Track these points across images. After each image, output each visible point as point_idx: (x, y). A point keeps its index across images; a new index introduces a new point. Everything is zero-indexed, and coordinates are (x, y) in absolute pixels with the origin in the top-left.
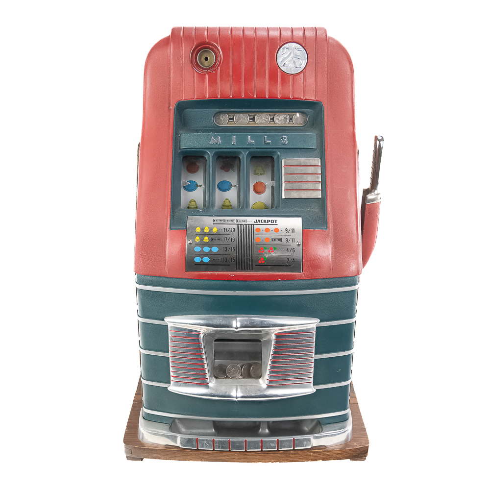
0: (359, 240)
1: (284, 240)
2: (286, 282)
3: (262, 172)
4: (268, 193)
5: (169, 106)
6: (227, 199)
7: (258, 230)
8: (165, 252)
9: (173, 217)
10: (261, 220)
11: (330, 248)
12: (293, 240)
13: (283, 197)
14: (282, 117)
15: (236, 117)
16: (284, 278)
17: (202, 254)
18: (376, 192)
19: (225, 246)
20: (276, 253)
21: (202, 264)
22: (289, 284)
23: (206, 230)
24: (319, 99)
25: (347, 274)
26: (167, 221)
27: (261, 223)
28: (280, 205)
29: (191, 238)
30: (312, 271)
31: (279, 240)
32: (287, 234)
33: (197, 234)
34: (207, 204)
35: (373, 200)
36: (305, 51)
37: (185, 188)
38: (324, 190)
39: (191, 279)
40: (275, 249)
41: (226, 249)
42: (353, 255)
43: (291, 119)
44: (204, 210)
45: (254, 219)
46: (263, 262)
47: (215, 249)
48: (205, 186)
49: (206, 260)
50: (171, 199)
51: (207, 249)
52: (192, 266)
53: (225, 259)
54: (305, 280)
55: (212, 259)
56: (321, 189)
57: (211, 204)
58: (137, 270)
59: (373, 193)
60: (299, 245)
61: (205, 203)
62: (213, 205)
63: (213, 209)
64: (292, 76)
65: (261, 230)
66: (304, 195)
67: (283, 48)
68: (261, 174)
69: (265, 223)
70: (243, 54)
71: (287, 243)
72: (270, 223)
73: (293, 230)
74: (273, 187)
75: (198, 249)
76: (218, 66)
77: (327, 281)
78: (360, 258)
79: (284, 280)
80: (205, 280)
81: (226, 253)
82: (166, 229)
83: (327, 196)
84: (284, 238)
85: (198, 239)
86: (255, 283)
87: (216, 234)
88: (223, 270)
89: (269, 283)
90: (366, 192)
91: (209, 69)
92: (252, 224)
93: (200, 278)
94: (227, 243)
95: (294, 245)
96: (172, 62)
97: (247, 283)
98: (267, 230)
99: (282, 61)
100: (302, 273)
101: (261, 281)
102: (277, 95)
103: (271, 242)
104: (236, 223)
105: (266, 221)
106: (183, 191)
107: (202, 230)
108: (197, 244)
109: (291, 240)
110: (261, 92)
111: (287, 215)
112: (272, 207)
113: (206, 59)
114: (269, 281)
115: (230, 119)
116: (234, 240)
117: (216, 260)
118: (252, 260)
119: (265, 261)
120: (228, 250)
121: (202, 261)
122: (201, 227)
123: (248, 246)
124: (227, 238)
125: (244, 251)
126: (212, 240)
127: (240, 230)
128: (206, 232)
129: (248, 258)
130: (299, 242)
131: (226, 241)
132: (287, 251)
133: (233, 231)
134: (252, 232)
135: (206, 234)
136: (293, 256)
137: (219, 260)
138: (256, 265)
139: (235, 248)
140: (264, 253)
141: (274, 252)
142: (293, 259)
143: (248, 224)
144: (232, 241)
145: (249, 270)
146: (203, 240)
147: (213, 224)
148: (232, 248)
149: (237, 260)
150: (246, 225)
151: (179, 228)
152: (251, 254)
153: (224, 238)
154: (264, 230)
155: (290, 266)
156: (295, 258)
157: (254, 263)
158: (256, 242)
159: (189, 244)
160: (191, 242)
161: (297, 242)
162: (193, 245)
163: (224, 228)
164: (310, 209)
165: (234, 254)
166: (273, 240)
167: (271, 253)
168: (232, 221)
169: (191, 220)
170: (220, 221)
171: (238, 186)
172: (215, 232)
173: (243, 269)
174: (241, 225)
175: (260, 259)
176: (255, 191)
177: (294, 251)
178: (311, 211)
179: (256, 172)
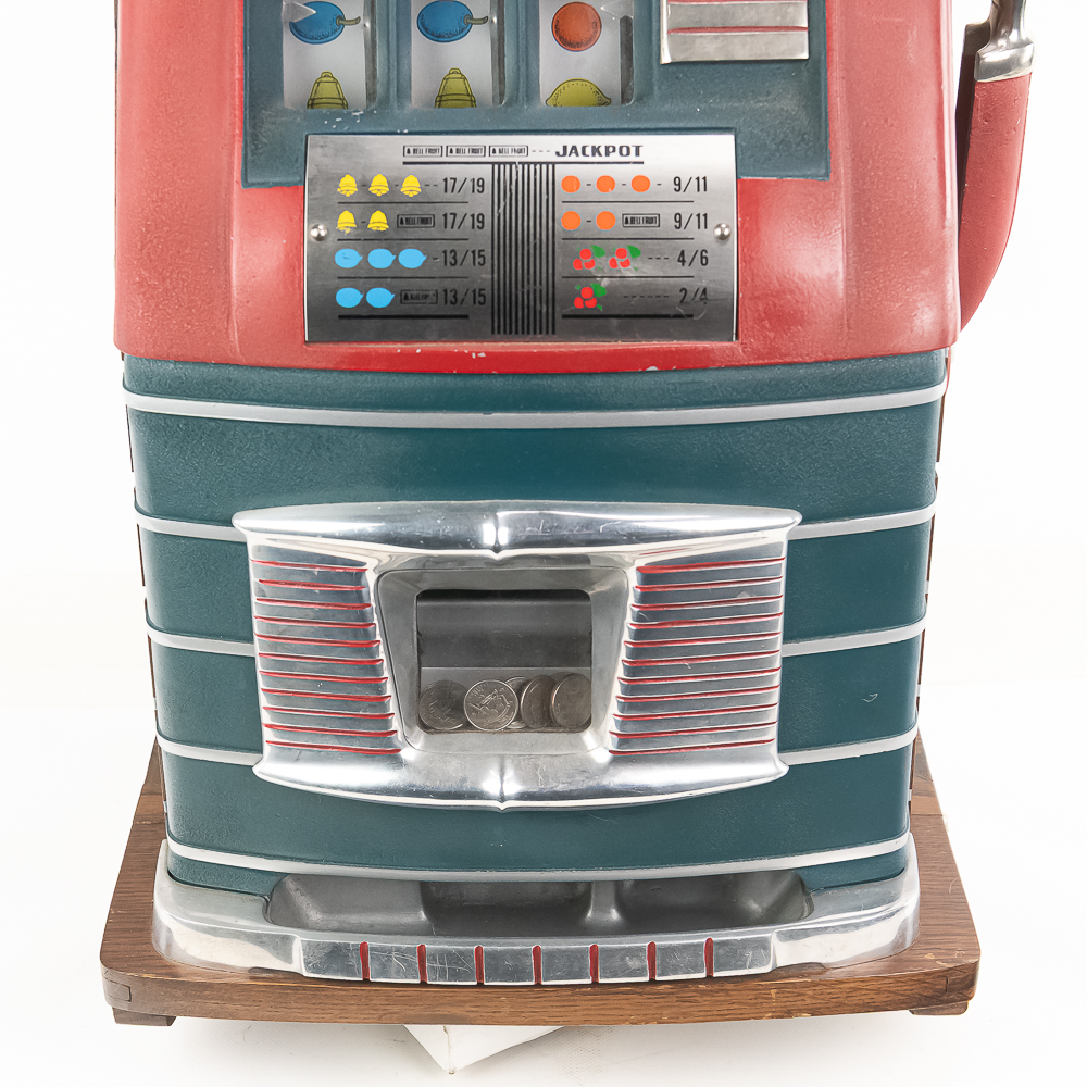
0: (948, 215)
1: (668, 221)
2: (675, 378)
4: (607, 43)
6: (456, 71)
7: (572, 183)
8: (228, 270)
9: (255, 138)
10: (584, 148)
11: (840, 248)
12: (702, 219)
13: (666, 58)
16: (668, 362)
17: (365, 278)
18: (1014, 36)
19: (449, 246)
20: (637, 270)
21: (364, 314)
22: (687, 383)
23: (379, 186)
25: (902, 343)
26: (232, 154)
27: (581, 158)
28: (651, 88)
29: (322, 219)
30: (772, 335)
31: (649, 221)
32: (680, 196)
33: (346, 203)
34: (380, 89)
35: (1004, 67)
37: (297, 30)
38: (817, 29)
39: (325, 370)
40: (636, 253)
41: (451, 258)
42: (926, 272)
44: (368, 114)
45: (556, 142)
46: (590, 304)
47: (412, 259)
48: (373, 22)
49: (380, 298)
50: (244, 69)
51: (381, 259)
52: (330, 322)
53: (450, 296)
54: (748, 367)
55: (403, 297)
56: (805, 25)
57: (393, 90)
58: (127, 341)
59: (1002, 42)
60: (723, 238)
61: (374, 84)
62: (403, 92)
63: (401, 106)
65: (583, 184)
66: (743, 48)
69: (597, 158)
71: (681, 233)
72: (615, 157)
73: (702, 183)
74: (626, 23)
75: (348, 259)
77: (829, 369)
78: (949, 286)
79: (669, 370)
80: (379, 371)
81: (454, 271)
82: (230, 186)
83: (828, 50)
84: (667, 213)
85: (346, 220)
86: (561, 384)
87: (414, 202)
88: (442, 337)
89: (613, 380)
90: (978, 37)
92: (547, 163)
93: (359, 365)
94: (455, 233)
95: (706, 238)
97: (534, 381)
98: (606, 183)
100: (734, 344)
101: (582, 373)
103: (618, 229)
104: (487, 159)
105: (602, 150)
106: (289, 43)
107: (364, 185)
108: (345, 241)
109: (695, 219)
111: (681, 125)
112: (625, 98)
114: (615, 372)
116: (482, 222)
117: (417, 297)
118: (550, 296)
119: (599, 301)
120: (459, 262)
121: (364, 302)
122: (360, 177)
123: (535, 245)
124: (455, 215)
125: (520, 264)
126: (401, 222)
127: (505, 187)
128: (379, 194)
129: (535, 291)
130: (723, 226)
131: (452, 227)
132: (679, 261)
133: (476, 187)
134: (547, 193)
135: (376, 203)
136: (700, 278)
137: (429, 301)
138: (565, 317)
139: (488, 254)
140: (592, 269)
141: (630, 267)
142: (701, 290)
143: (535, 164)
144: (473, 227)
145: (541, 332)
146: (366, 223)
147: (405, 163)
148: (473, 252)
149: (496, 297)
150: (526, 166)
151: (277, 180)
152: (544, 275)
153: (445, 216)
154: (594, 183)
155: (691, 316)
156: (711, 287)
157: (557, 308)
158: (564, 231)
159: (314, 240)
160: (323, 233)
161: (719, 226)
162: (331, 243)
163: (446, 180)
164: (766, 101)
165: (484, 276)
166: (627, 219)
167: (619, 271)
168: (475, 151)
169: (319, 150)
170: (431, 151)
171: (495, 20)
172: (411, 195)
173: (517, 332)
174: (508, 167)
175: (579, 293)
176: (560, 38)
177: (704, 261)
178: (768, 111)
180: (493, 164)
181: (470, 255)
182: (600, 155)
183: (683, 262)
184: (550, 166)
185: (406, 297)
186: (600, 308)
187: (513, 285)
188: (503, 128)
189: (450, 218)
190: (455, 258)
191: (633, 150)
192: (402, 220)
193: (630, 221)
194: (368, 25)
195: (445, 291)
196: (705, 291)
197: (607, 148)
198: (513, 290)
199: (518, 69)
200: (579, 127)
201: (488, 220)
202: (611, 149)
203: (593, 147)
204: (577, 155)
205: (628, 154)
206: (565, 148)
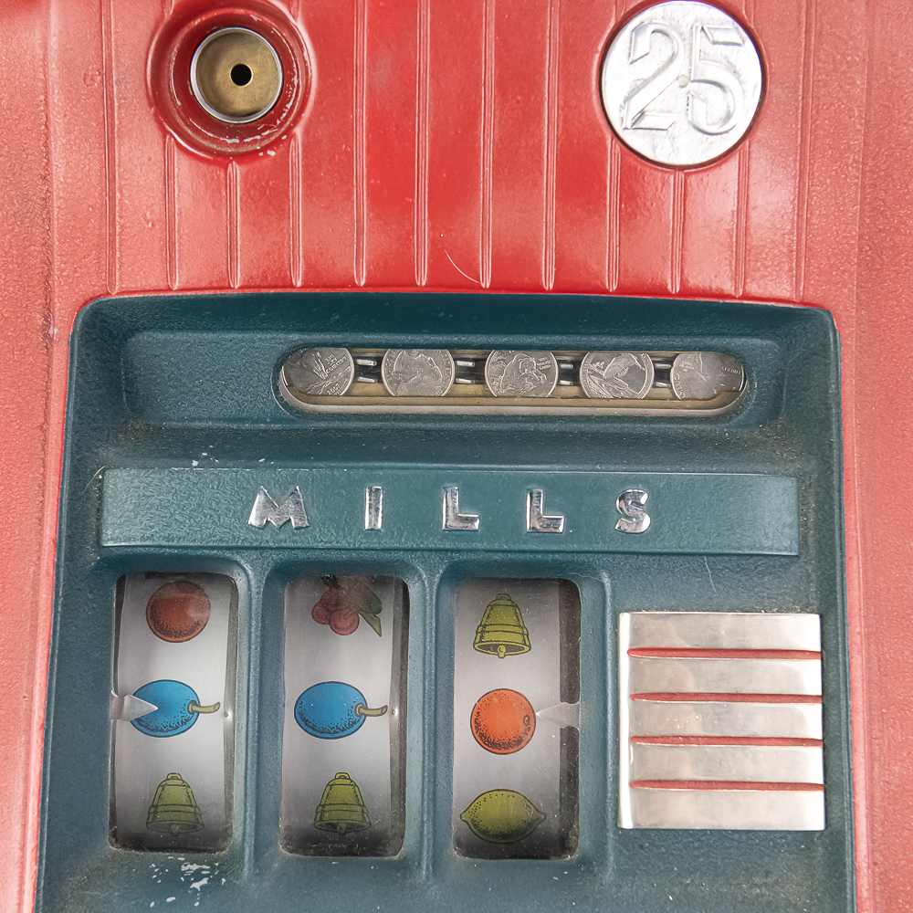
3: (518, 639)
5: (46, 326)
6: (344, 776)
13: (627, 822)
14: (618, 364)
15: (394, 362)
24: (814, 295)
36: (749, 44)
43: (662, 375)
64: (681, 175)
67: (636, 30)
68: (512, 649)
70: (424, 58)
76: (295, 122)
91: (251, 130)
96: (56, 98)
99: (627, 99)
102: (600, 278)
110: (512, 259)
112: (566, 847)
113: (241, 75)
115: (362, 371)
164: (766, 884)
171: (397, 712)
176: (482, 736)
179: (487, 637)
194: (230, 714)
199: (422, 822)
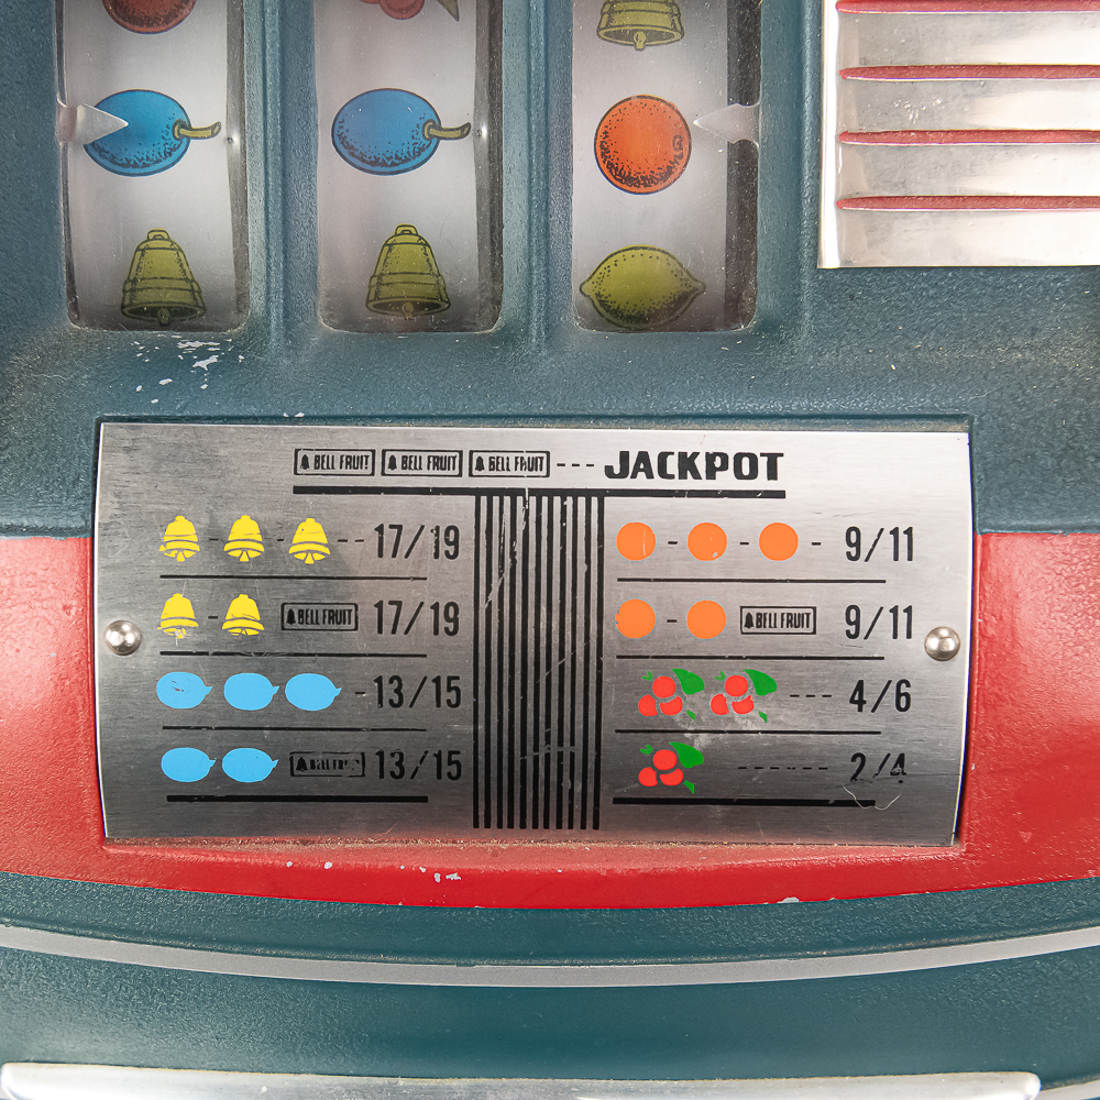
1: (832, 624)
3: (664, 24)
6: (406, 230)
7: (638, 534)
10: (663, 457)
12: (903, 619)
13: (830, 259)
16: (816, 884)
17: (217, 728)
19: (387, 668)
21: (219, 792)
23: (245, 535)
27: (658, 483)
29: (129, 608)
30: (1026, 836)
31: (795, 621)
32: (858, 569)
33: (177, 578)
40: (765, 685)
41: (392, 692)
47: (312, 692)
49: (250, 766)
51: (249, 692)
52: (151, 806)
53: (390, 764)
54: (972, 888)
55: (296, 764)
60: (942, 656)
65: (661, 541)
68: (655, 37)
69: (690, 484)
71: (859, 646)
72: (725, 480)
73: (904, 540)
75: (184, 691)
81: (397, 717)
84: (830, 605)
85: (179, 609)
87: (316, 574)
88: (374, 832)
92: (588, 493)
94: (400, 643)
95: (908, 656)
98: (708, 539)
100: (954, 850)
103: (731, 637)
104: (465, 482)
105: (701, 464)
107: (214, 538)
108: (176, 655)
109: (887, 617)
116: (455, 621)
117: (325, 765)
118: (591, 766)
119: (688, 774)
120: (407, 700)
121: (217, 774)
122: (205, 520)
123: (562, 668)
124: (399, 604)
125: (530, 705)
126: (291, 618)
127: (502, 545)
128: (244, 558)
129: (560, 755)
130: (944, 633)
131: (394, 632)
132: (852, 701)
133: (443, 547)
134: (588, 561)
135: (238, 578)
136: (893, 735)
137: (346, 770)
138: (617, 801)
139: (466, 686)
140: (678, 717)
141: (752, 713)
142: (894, 757)
143: (564, 493)
144: (436, 632)
145: (571, 827)
146: (216, 619)
147: (298, 490)
148: (437, 681)
149: (482, 766)
150: (545, 500)
151: (37, 522)
152: (579, 727)
153: (379, 605)
154: (683, 540)
155: (872, 803)
156: (913, 751)
157: (604, 786)
158: (622, 642)
159: (111, 653)
160: (131, 639)
161: (935, 632)
162: (147, 658)
163: (380, 529)
164: (1030, 347)
165: (457, 727)
166: (749, 617)
167: (732, 720)
168: (439, 463)
169: (123, 459)
170: (351, 462)
171: (484, 131)
172: (309, 561)
173: (523, 826)
174: (507, 499)
175: (648, 762)
176: (610, 166)
177: (903, 701)
178: (1035, 372)
179: (618, 19)
180: (477, 493)
181: (430, 687)
182: (696, 476)
183: (861, 703)
184: (595, 500)
185: (302, 765)
186: (691, 787)
187: (517, 745)
188: (499, 409)
189: (390, 612)
190: (398, 691)
191: (763, 463)
192: (291, 613)
193: (754, 621)
194: (236, 139)
195: (381, 754)
196: (901, 760)
197: (710, 458)
198: (517, 753)
199: (530, 268)
200: (652, 409)
201: (466, 617)
202: (718, 462)
203: (682, 456)
204: (650, 476)
205: (753, 474)
206: (624, 456)
